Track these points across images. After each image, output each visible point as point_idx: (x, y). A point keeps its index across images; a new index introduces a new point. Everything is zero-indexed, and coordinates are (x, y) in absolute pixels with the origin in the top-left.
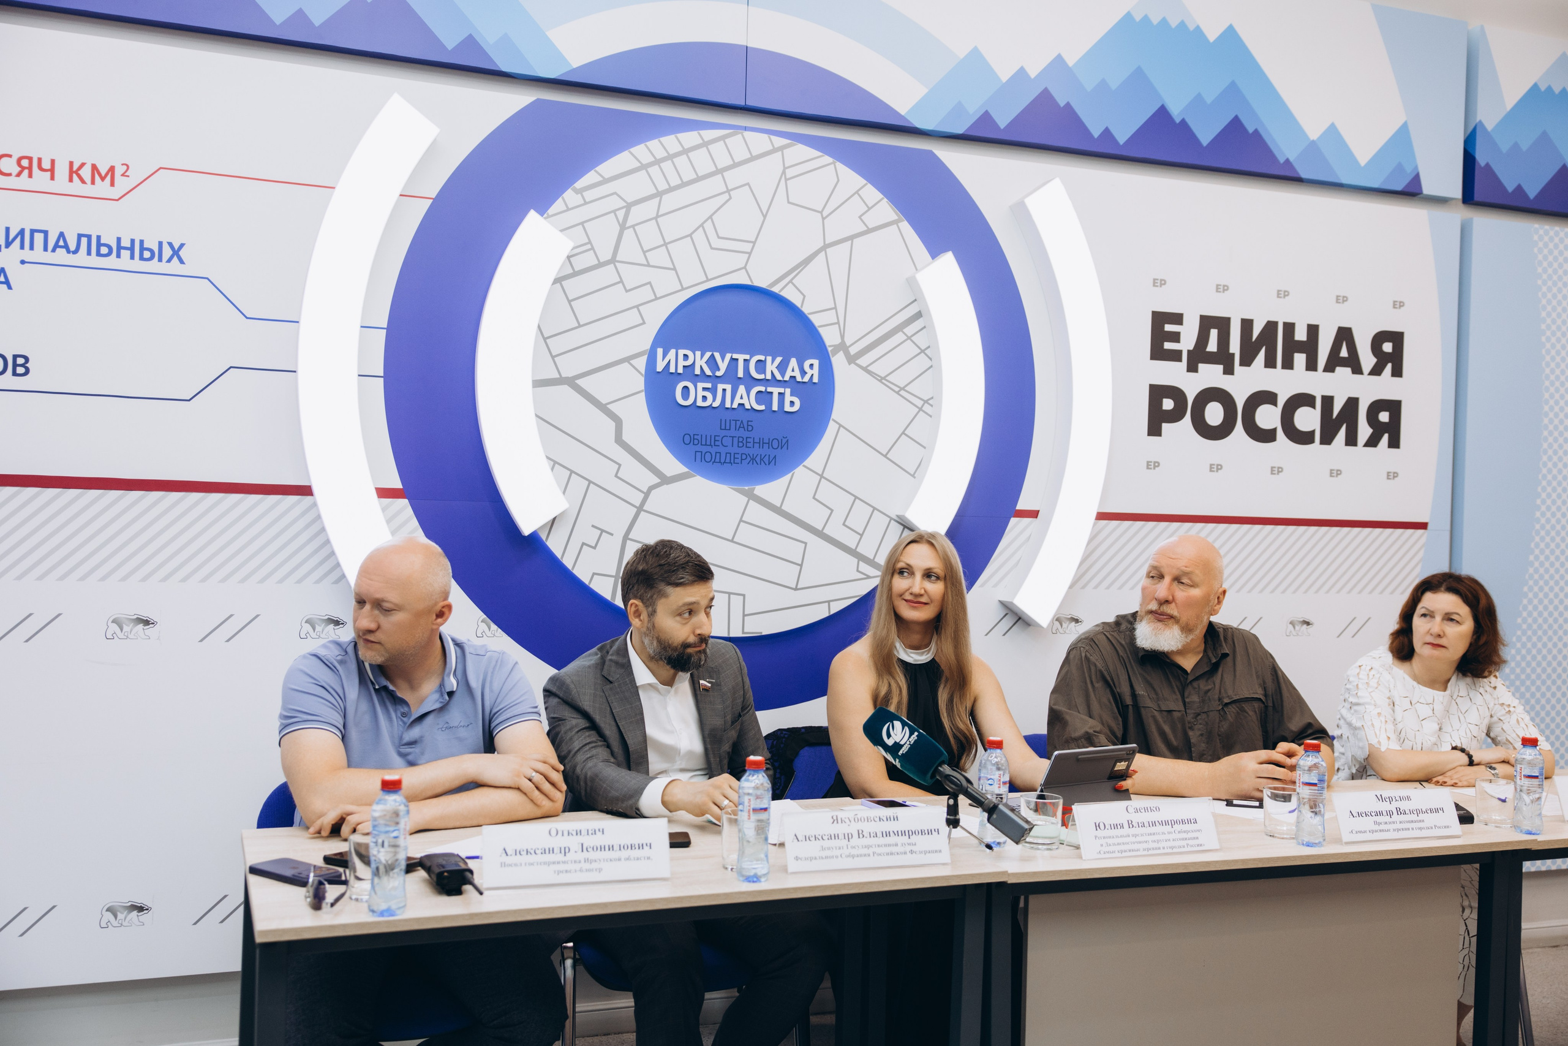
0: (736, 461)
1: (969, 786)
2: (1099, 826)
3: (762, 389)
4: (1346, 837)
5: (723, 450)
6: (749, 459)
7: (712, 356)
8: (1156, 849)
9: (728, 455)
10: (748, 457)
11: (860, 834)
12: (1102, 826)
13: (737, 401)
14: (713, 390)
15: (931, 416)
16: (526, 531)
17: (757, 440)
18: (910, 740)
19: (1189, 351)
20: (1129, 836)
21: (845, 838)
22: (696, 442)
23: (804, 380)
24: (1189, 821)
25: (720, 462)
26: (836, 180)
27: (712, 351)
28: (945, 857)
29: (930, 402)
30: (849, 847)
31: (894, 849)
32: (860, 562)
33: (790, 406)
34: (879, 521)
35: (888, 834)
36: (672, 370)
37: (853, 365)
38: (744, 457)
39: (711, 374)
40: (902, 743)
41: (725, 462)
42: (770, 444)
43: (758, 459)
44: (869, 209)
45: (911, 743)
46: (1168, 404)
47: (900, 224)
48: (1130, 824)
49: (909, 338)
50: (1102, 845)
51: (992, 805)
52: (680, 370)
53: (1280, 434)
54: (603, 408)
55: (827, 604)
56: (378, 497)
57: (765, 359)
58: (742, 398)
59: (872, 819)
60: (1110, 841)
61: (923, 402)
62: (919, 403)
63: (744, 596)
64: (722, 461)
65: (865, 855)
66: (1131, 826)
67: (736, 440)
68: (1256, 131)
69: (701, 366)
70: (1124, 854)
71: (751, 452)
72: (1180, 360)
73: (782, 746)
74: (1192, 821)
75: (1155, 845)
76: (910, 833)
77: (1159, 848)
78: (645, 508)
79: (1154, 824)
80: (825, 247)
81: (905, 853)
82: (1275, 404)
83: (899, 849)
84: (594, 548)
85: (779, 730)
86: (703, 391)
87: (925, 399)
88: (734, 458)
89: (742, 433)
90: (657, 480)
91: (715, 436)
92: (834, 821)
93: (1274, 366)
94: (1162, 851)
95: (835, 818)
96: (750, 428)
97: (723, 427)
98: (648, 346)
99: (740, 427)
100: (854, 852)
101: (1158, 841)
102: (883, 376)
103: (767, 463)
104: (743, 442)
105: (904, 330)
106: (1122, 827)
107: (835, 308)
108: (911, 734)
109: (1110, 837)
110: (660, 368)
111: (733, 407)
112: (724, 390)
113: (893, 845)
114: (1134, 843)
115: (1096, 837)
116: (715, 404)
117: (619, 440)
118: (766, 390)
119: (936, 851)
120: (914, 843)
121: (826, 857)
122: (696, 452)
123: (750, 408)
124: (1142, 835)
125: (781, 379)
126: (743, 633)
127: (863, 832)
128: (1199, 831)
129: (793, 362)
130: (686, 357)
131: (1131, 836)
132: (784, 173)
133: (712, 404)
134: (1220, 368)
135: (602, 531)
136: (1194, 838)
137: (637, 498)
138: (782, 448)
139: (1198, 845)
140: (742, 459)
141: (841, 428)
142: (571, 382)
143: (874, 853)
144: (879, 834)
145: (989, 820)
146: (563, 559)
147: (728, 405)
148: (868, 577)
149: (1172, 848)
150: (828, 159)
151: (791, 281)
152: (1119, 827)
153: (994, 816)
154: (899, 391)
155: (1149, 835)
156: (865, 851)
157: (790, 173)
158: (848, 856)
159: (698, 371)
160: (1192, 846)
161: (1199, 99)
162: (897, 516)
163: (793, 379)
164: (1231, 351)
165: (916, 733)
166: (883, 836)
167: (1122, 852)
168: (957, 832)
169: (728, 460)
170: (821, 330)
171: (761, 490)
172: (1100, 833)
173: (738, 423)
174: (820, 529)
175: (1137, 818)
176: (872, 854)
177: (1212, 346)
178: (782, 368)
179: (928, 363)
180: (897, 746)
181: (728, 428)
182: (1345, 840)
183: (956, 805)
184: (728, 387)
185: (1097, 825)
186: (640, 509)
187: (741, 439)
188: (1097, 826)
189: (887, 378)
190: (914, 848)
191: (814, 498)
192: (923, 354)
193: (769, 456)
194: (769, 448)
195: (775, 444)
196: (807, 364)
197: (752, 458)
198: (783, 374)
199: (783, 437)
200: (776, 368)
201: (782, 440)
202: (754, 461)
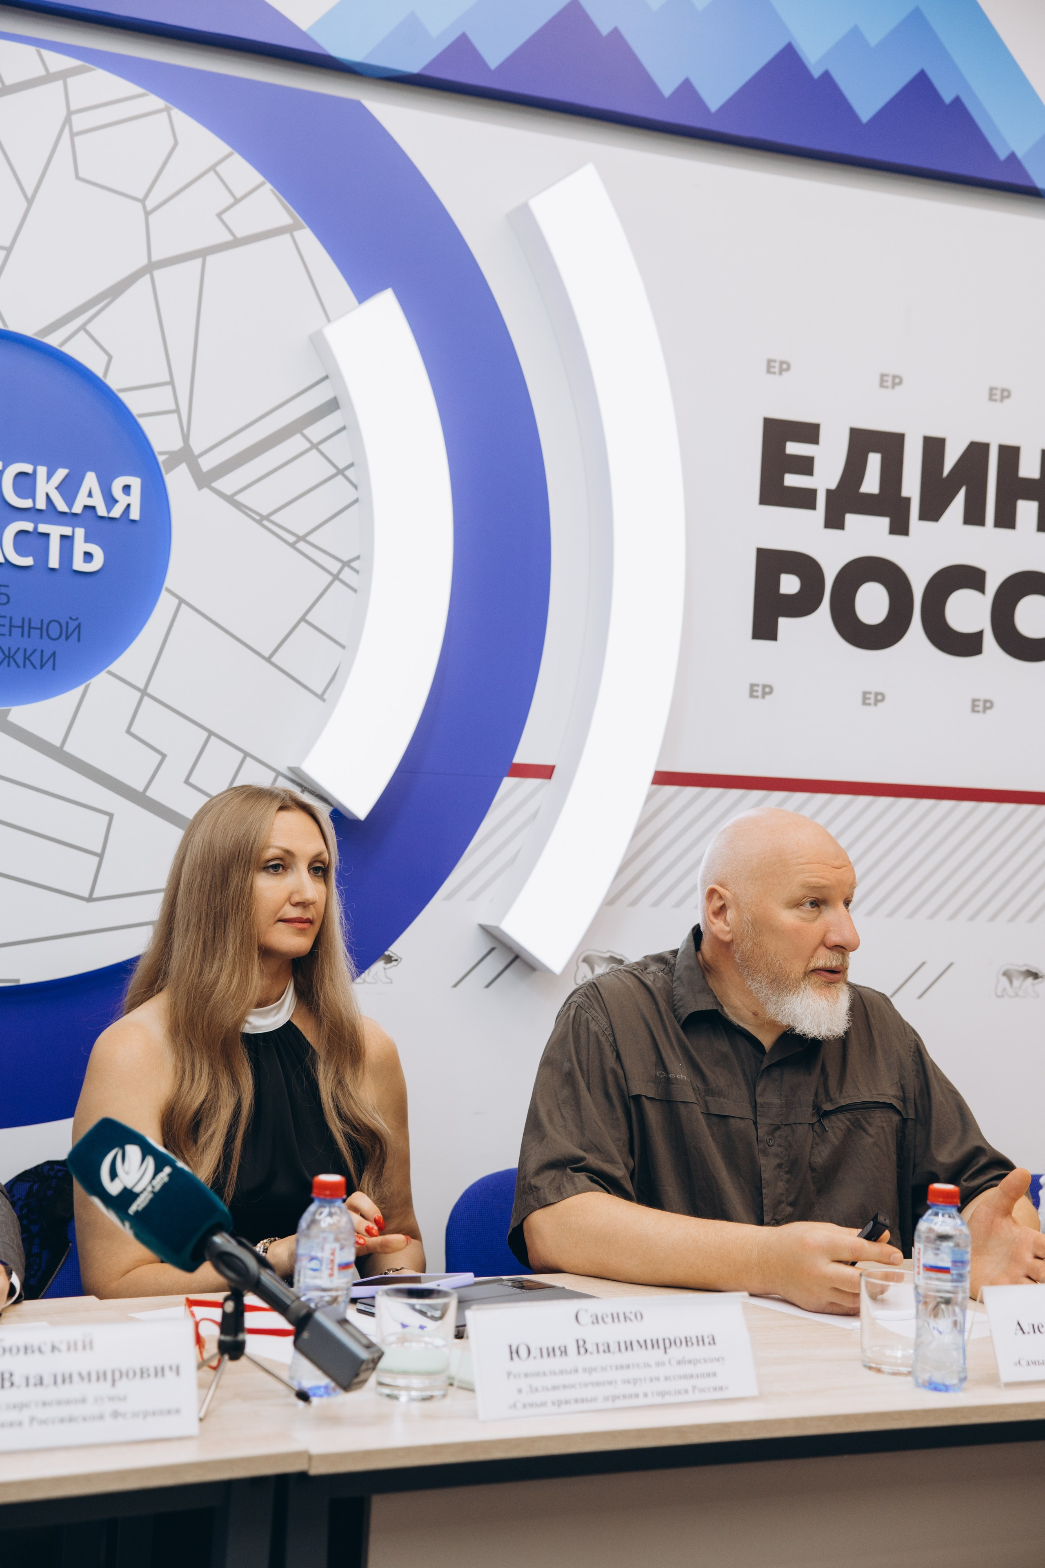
2: (517, 1352)
3: (29, 526)
4: (1006, 1375)
6: (1, 656)
8: (631, 1396)
10: (1, 652)
11: (6, 1380)
12: (523, 1352)
15: (355, 591)
17: (17, 622)
18: (155, 1182)
19: (829, 492)
20: (576, 1371)
23: (112, 515)
24: (700, 1341)
26: (172, 142)
28: (188, 1424)
29: (353, 564)
31: (77, 1411)
33: (85, 561)
35: (67, 1379)
37: (206, 490)
40: (137, 1190)
42: (43, 629)
43: (19, 657)
44: (237, 201)
45: (157, 1189)
46: (790, 584)
47: (296, 234)
48: (581, 1347)
49: (315, 446)
50: (520, 1391)
51: (303, 1312)
53: (989, 641)
57: (35, 471)
59: (36, 1348)
60: (537, 1382)
61: (339, 565)
62: (334, 566)
65: (12, 1424)
66: (582, 1350)
68: (957, 101)
70: (565, 1408)
71: (5, 643)
72: (812, 506)
74: (706, 1341)
75: (629, 1389)
76: (114, 1377)
77: (637, 1396)
79: (629, 1346)
80: (151, 267)
81: (101, 1417)
82: (981, 589)
83: (89, 1410)
87: (345, 559)
93: (981, 522)
94: (641, 1401)
96: (5, 599)
101: (635, 1381)
102: (264, 513)
103: (38, 665)
105: (306, 432)
106: (564, 1352)
107: (171, 383)
108: (158, 1171)
109: (537, 1374)
113: (76, 1401)
114: (586, 1385)
115: (509, 1374)
118: (36, 528)
119: (169, 1412)
120: (122, 1397)
123: (3, 560)
124: (604, 1369)
125: (67, 510)
127: (11, 1375)
128: (718, 1360)
129: (91, 480)
131: (580, 1370)
132: (68, 121)
134: (884, 522)
136: (709, 1375)
138: (67, 638)
139: (715, 1389)
141: (183, 606)
143: (32, 1420)
144: (48, 1380)
145: (296, 1341)
149: (663, 1394)
150: (154, 102)
151: (83, 327)
152: (558, 1352)
153: (305, 1335)
154: (296, 542)
155: (617, 1368)
156: (14, 1416)
157: (79, 122)
160: (702, 1390)
161: (855, 34)
162: (291, 769)
163: (89, 513)
164: (905, 493)
165: (167, 1170)
166: (55, 1384)
167: (559, 1403)
168: (238, 1368)
170: (142, 422)
172: (518, 1365)
174: (140, 789)
175: (594, 1334)
176: (27, 1422)
177: (871, 484)
178: (69, 489)
179: (352, 495)
180: (128, 1195)
182: (1005, 1377)
183: (239, 1313)
185: (514, 1349)
188: (514, 1353)
189: (273, 518)
190: (121, 1407)
191: (128, 731)
192: (340, 477)
193: (42, 651)
194: (41, 637)
195: (54, 630)
196: (117, 487)
197: (7, 654)
198: (70, 503)
199: (71, 618)
200: (56, 488)
201: (67, 623)
202: (11, 660)
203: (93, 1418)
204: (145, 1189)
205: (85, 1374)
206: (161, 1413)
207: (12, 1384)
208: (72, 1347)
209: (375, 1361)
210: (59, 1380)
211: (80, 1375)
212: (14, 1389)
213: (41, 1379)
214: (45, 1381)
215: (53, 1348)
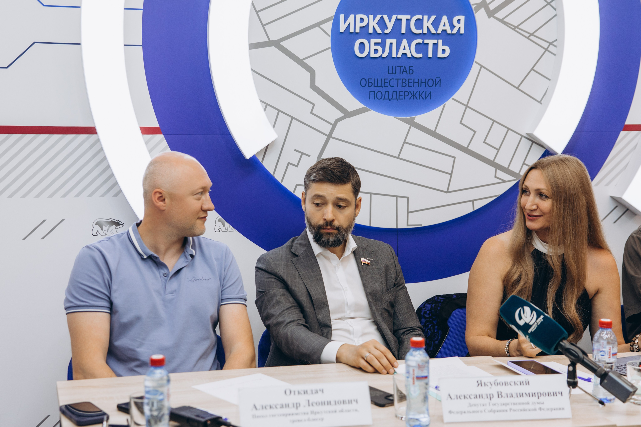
0: (401, 97)
1: (585, 357)
3: (420, 41)
5: (391, 90)
6: (410, 95)
7: (382, 18)
9: (395, 93)
10: (410, 93)
11: (499, 395)
13: (401, 51)
14: (383, 45)
15: (555, 55)
16: (248, 155)
17: (416, 81)
18: (538, 321)
21: (487, 398)
22: (370, 84)
23: (453, 32)
25: (388, 99)
27: (382, 14)
28: (568, 413)
29: (554, 43)
30: (491, 404)
31: (526, 407)
32: (498, 170)
33: (442, 53)
34: (513, 139)
35: (521, 395)
36: (352, 30)
37: (492, 18)
38: (407, 94)
39: (381, 32)
40: (531, 324)
41: (392, 99)
42: (426, 83)
43: (417, 95)
45: (539, 324)
51: (603, 372)
52: (358, 30)
54: (301, 62)
55: (472, 202)
56: (142, 134)
57: (423, 18)
58: (404, 49)
59: (509, 383)
61: (548, 44)
62: (545, 45)
63: (408, 198)
64: (390, 98)
65: (503, 411)
67: (400, 81)
69: (373, 26)
71: (412, 90)
73: (439, 308)
76: (539, 395)
78: (333, 136)
81: (535, 410)
83: (530, 407)
84: (297, 166)
85: (436, 296)
86: (375, 45)
87: (551, 41)
88: (399, 95)
89: (405, 76)
90: (341, 115)
91: (384, 79)
92: (479, 385)
95: (479, 382)
96: (411, 72)
97: (390, 72)
98: (333, 13)
99: (403, 71)
100: (495, 408)
102: (516, 25)
103: (424, 97)
104: (406, 83)
108: (538, 317)
110: (342, 28)
111: (398, 56)
112: (391, 44)
113: (525, 404)
116: (385, 55)
117: (313, 86)
118: (423, 41)
119: (560, 409)
120: (542, 402)
121: (473, 412)
122: (370, 92)
123: (411, 56)
125: (435, 33)
126: (408, 225)
127: (501, 393)
129: (445, 19)
130: (362, 20)
133: (382, 55)
135: (302, 154)
137: (327, 129)
138: (435, 86)
140: (405, 96)
141: (482, 68)
142: (277, 44)
143: (510, 410)
144: (514, 395)
145: (601, 383)
146: (275, 175)
147: (394, 55)
148: (504, 181)
153: (606, 380)
154: (529, 36)
156: (504, 408)
158: (491, 411)
159: (371, 31)
162: (527, 134)
163: (444, 32)
165: (542, 317)
166: (517, 397)
168: (575, 391)
169: (394, 97)
171: (420, 119)
173: (402, 68)
174: (466, 146)
176: (509, 410)
178: (436, 24)
179: (553, 13)
180: (528, 325)
181: (394, 72)
183: (574, 371)
184: (394, 41)
186: (329, 136)
187: (404, 81)
189: (520, 27)
190: (542, 406)
191: (461, 123)
192: (549, 6)
193: (426, 92)
194: (426, 86)
195: (431, 83)
196: (455, 20)
197: (413, 95)
198: (436, 29)
199: (437, 77)
200: (431, 24)
201: (436, 79)
202: (414, 96)
203: (532, 410)
204: (534, 324)
205: (528, 394)
206: (557, 409)
207: (502, 396)
208: (521, 383)
209: (634, 392)
210: (519, 395)
211: (526, 394)
212: (503, 398)
213: (512, 395)
214: (513, 396)
215: (515, 384)
